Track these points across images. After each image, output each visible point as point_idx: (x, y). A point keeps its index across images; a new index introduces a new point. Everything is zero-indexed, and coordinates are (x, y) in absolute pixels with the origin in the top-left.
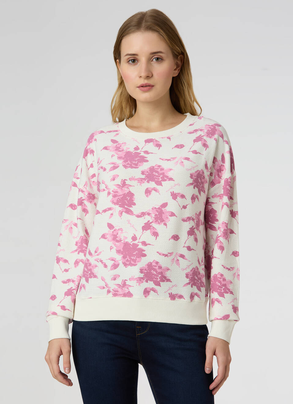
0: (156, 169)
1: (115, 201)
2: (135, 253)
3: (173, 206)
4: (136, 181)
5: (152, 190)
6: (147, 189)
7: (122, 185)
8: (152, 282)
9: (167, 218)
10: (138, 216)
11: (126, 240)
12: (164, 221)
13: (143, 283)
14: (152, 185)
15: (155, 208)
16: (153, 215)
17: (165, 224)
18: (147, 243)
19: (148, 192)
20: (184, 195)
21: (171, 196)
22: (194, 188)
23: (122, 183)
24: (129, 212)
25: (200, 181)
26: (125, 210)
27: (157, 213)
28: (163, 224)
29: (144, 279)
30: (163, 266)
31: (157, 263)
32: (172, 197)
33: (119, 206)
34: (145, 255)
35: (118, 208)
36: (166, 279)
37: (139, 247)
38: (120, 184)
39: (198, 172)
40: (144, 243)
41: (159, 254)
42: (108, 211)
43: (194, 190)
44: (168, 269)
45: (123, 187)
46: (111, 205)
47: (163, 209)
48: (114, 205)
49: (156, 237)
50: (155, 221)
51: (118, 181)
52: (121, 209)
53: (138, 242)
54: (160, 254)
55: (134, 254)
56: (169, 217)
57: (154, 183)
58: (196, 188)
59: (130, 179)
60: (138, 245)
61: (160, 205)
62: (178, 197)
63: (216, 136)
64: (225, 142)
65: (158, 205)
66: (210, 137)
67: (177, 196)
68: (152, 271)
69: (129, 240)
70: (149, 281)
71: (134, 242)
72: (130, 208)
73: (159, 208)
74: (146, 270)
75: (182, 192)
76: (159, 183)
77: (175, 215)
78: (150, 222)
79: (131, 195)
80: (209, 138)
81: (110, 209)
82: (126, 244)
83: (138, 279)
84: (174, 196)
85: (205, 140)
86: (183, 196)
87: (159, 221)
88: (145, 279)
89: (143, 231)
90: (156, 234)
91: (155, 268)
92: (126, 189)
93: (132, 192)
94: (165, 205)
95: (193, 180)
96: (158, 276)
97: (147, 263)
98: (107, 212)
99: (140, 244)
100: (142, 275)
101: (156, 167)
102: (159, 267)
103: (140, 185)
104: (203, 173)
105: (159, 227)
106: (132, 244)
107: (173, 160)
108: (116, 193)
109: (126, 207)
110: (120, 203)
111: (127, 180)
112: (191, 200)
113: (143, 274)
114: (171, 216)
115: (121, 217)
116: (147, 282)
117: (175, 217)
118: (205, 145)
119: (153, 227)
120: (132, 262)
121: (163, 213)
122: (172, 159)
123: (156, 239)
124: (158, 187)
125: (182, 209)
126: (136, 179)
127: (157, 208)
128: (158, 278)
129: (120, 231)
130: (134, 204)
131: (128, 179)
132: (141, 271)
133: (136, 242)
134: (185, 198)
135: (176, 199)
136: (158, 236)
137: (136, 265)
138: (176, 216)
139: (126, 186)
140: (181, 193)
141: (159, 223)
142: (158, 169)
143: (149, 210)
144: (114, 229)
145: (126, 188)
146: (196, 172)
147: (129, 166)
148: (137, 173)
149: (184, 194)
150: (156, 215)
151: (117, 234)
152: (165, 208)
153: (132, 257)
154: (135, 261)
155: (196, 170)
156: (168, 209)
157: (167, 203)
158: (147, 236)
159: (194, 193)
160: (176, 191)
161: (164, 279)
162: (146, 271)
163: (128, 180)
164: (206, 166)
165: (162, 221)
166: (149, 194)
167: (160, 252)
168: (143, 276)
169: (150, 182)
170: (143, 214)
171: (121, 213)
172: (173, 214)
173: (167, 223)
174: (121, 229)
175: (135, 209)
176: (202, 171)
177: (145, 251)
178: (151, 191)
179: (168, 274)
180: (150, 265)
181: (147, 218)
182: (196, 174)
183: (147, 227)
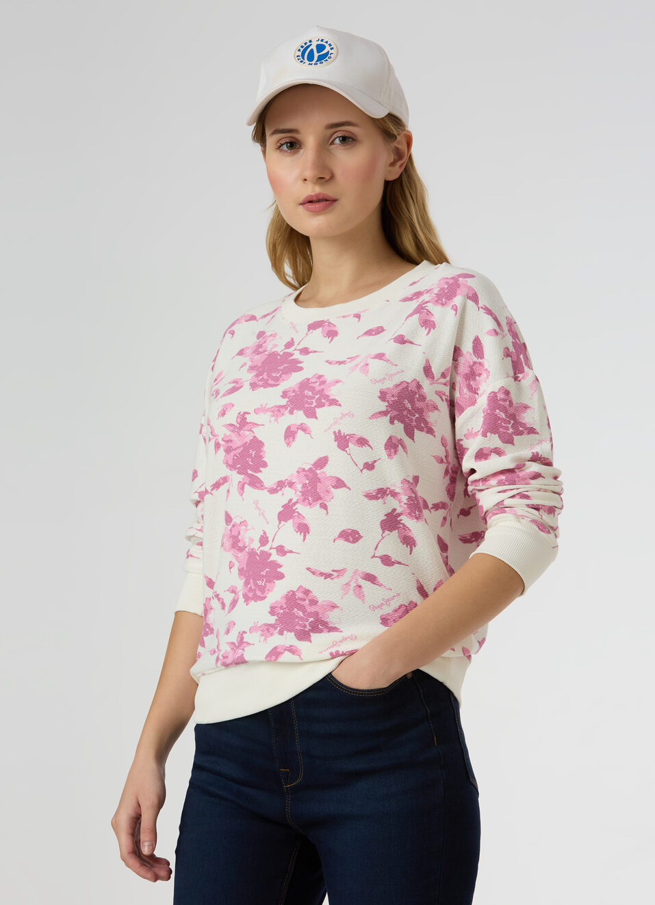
0: (312, 383)
1: (230, 462)
2: (264, 573)
3: (340, 464)
4: (269, 414)
5: (298, 429)
6: (289, 428)
7: (238, 426)
8: (293, 634)
9: (328, 491)
10: (273, 491)
11: (252, 546)
12: (321, 498)
13: (272, 637)
14: (299, 417)
15: (304, 469)
16: (299, 487)
17: (324, 507)
18: (287, 548)
19: (290, 434)
20: (364, 439)
21: (335, 441)
22: (392, 422)
23: (239, 420)
24: (256, 483)
25: (409, 406)
26: (248, 480)
27: (307, 482)
28: (318, 505)
29: (276, 629)
30: (320, 600)
31: (307, 592)
32: (336, 443)
33: (238, 473)
34: (281, 576)
35: (236, 477)
36: (327, 627)
37: (272, 559)
38: (235, 423)
39: (404, 385)
40: (281, 550)
41: (312, 572)
42: (223, 484)
43: (391, 426)
44: (334, 607)
45: (240, 428)
46: (225, 471)
47: (318, 472)
48: (229, 471)
49: (305, 536)
50: (302, 498)
51: (231, 417)
52: (240, 478)
53: (271, 548)
54: (314, 573)
55: (263, 576)
56: (332, 489)
57: (301, 413)
58: (396, 422)
59: (256, 411)
60: (270, 555)
61: (312, 463)
62: (350, 444)
63: (458, 300)
64: (483, 311)
65: (308, 462)
66: (443, 305)
67: (347, 441)
68: (296, 609)
69: (256, 545)
70: (285, 632)
71: (262, 548)
72: (258, 475)
73: (310, 469)
74: (281, 608)
75: (360, 433)
76: (311, 414)
77: (345, 485)
78: (293, 501)
79: (257, 444)
80: (440, 306)
81: (225, 480)
82: (252, 553)
83: (265, 628)
84: (342, 441)
85: (429, 312)
86: (362, 442)
87: (310, 499)
88: (278, 628)
89: (280, 523)
90: (303, 529)
91: (302, 603)
92: (247, 433)
93: (259, 439)
94: (322, 462)
95: (386, 404)
96: (307, 620)
97: (285, 593)
98: (222, 487)
99: (274, 552)
100: (272, 620)
101: (314, 380)
102: (310, 601)
103: (276, 420)
104: (419, 386)
105: (309, 513)
106: (258, 552)
107: (350, 362)
108: (230, 444)
109: (250, 472)
110: (238, 466)
111: (249, 413)
112: (384, 451)
113: (276, 617)
114: (336, 487)
115: (241, 496)
116: (282, 634)
117: (344, 488)
118: (428, 324)
119: (298, 512)
120: (259, 593)
121: (319, 480)
122: (349, 360)
123: (304, 539)
124: (310, 422)
125: (361, 471)
126: (268, 410)
127: (306, 469)
128: (307, 623)
129: (243, 527)
130: (265, 465)
131: (251, 411)
132: (273, 611)
133: (266, 548)
134: (369, 446)
135: (347, 449)
136: (309, 533)
137: (263, 598)
138: (349, 488)
139: (247, 427)
140: (357, 434)
141: (310, 504)
142: (317, 382)
143: (292, 475)
144: (232, 524)
145: (248, 430)
146: (397, 386)
147: (261, 383)
148: (273, 396)
149: (365, 437)
150: (304, 486)
151: (239, 533)
152: (322, 468)
153: (258, 582)
154: (263, 589)
155: (397, 380)
156: (329, 471)
157: (327, 457)
158: (287, 534)
159: (394, 434)
160: (346, 431)
161: (320, 627)
162: (282, 611)
163: (253, 413)
164: (427, 370)
165: (317, 498)
166: (291, 439)
167: (313, 567)
168: (273, 622)
169: (295, 411)
170: (281, 485)
171: (241, 488)
172: (340, 484)
173: (328, 504)
174: (244, 523)
175: (268, 476)
176: (414, 385)
177: (281, 566)
178: (296, 432)
179: (332, 617)
180: (291, 598)
181: (289, 494)
182: (396, 392)
183: (287, 513)
